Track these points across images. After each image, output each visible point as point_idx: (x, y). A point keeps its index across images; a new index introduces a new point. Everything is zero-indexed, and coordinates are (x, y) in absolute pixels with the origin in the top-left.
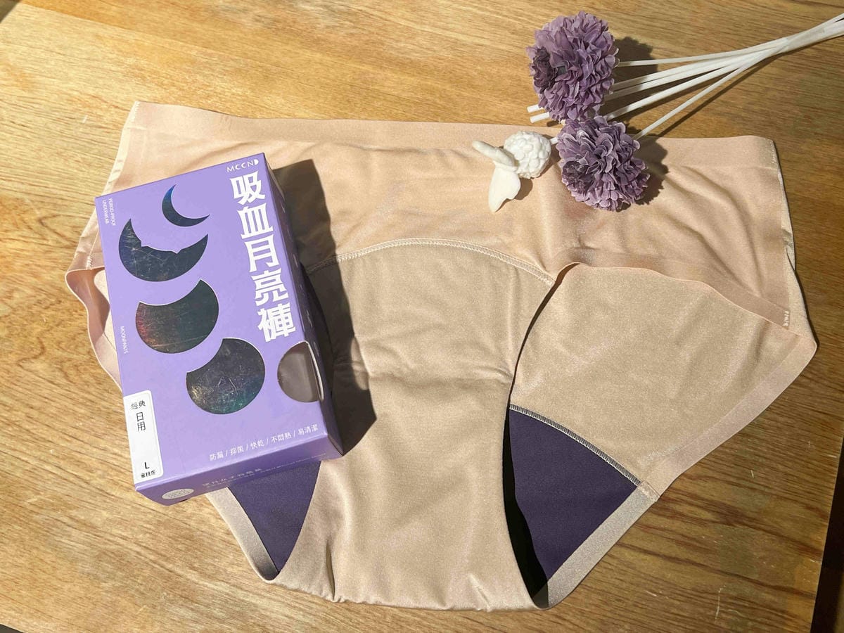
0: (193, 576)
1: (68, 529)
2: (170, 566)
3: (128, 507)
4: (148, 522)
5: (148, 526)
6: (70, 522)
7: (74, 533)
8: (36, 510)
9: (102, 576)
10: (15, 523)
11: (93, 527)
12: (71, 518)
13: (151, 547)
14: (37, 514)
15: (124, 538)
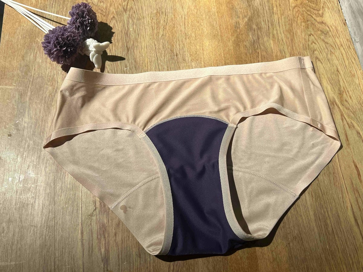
0: (29, 94)
1: (33, 53)
2: (30, 86)
3: (45, 66)
4: (42, 74)
5: (41, 75)
6: (35, 53)
7: (32, 55)
8: (36, 42)
9: (21, 69)
10: (30, 39)
11: (36, 59)
12: (36, 53)
13: (34, 78)
14: (35, 43)
15: (35, 70)
